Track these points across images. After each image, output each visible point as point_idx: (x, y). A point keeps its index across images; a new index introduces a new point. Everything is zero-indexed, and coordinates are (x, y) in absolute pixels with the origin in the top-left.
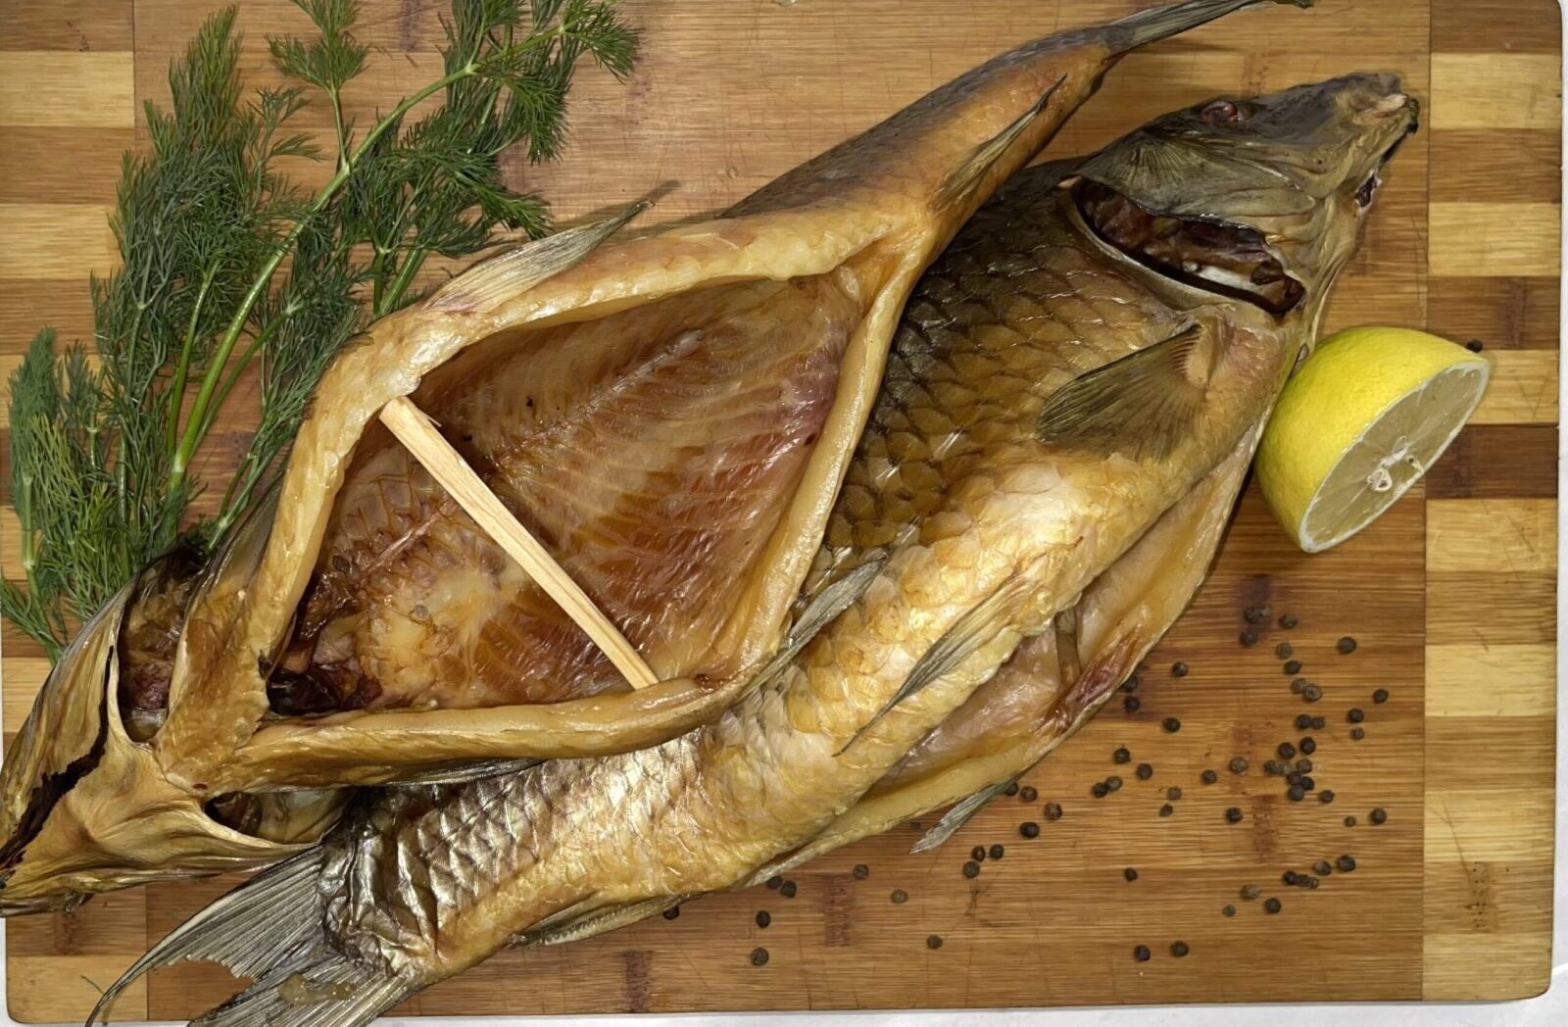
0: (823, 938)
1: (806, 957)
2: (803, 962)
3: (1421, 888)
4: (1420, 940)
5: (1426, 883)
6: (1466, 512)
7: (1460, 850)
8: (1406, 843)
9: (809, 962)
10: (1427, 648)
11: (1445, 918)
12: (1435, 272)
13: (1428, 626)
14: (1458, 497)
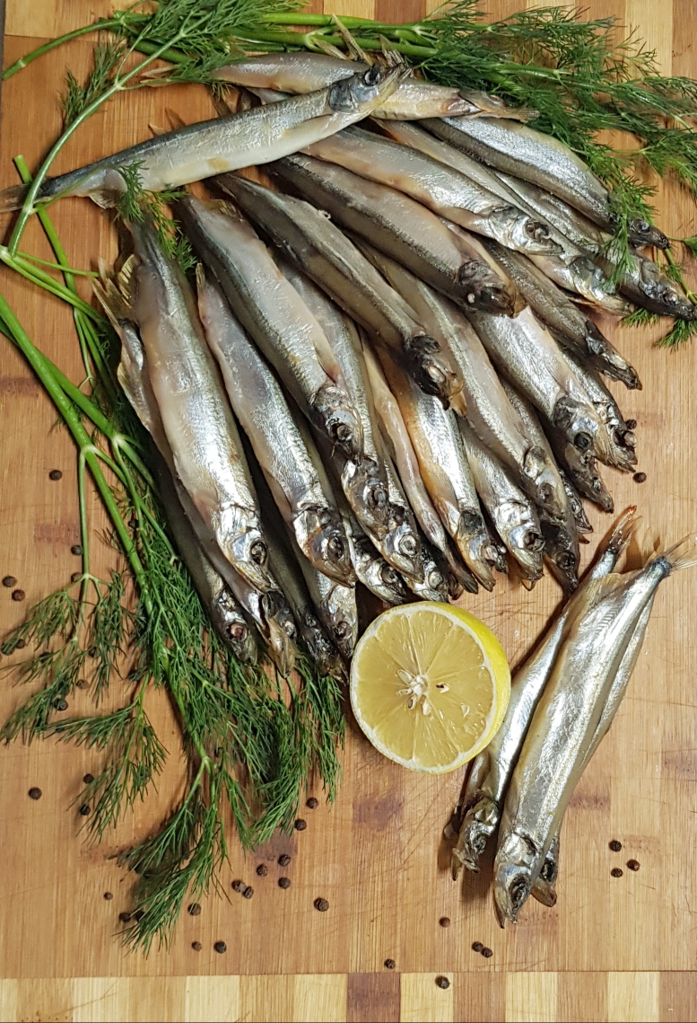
0: (41, 522)
1: (27, 510)
2: (24, 507)
3: (55, 977)
4: (13, 977)
5: (58, 980)
6: (337, 1004)
7: (83, 1005)
8: (90, 965)
9: (23, 511)
10: (238, 977)
11: (30, 995)
12: (509, 976)
13: (254, 977)
14: (348, 997)
